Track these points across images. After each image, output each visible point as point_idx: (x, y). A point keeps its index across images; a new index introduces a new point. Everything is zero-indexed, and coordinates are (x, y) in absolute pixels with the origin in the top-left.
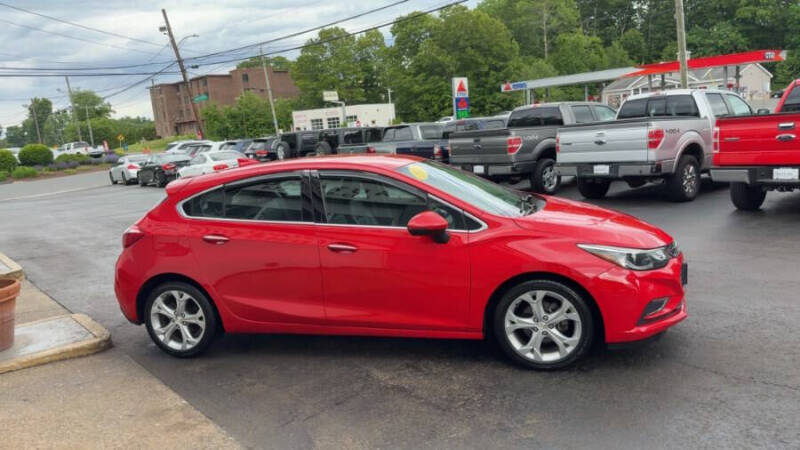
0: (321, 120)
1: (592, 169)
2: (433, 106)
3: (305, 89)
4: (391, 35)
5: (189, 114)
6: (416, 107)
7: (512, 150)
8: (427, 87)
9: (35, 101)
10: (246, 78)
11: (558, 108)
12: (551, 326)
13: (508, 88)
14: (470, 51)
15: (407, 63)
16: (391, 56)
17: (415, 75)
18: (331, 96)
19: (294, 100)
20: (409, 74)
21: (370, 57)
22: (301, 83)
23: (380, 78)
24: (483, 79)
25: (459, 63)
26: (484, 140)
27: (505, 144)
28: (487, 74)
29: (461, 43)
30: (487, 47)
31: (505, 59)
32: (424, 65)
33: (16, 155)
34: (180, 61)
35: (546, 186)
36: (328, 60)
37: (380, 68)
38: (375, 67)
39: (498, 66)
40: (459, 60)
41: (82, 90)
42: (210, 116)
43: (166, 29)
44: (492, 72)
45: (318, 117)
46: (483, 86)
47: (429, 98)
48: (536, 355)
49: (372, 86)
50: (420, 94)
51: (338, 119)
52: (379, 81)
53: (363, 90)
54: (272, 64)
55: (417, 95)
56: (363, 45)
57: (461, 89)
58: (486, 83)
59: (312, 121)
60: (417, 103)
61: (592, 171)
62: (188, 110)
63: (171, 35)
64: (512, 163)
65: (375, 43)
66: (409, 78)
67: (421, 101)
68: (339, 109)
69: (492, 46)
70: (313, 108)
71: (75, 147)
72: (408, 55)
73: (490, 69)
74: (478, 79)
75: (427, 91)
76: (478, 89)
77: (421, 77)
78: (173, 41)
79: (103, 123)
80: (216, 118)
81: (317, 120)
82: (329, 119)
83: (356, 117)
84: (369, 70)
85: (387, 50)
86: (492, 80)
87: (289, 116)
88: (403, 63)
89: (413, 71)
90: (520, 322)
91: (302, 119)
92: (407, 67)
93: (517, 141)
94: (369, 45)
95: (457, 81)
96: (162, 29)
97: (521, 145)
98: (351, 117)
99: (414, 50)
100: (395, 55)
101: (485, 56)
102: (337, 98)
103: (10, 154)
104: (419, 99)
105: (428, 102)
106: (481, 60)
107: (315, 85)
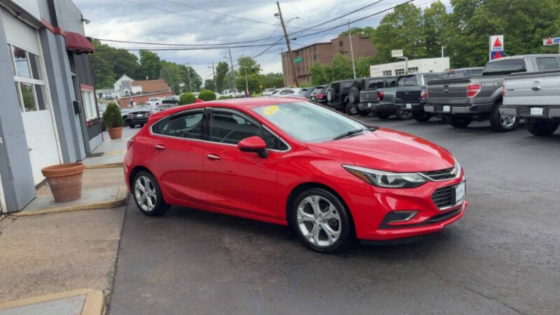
0: (390, 71)
1: (530, 110)
2: (483, 58)
3: (380, 50)
4: (451, 5)
5: (304, 70)
6: (468, 59)
7: (471, 94)
8: (478, 43)
9: (220, 63)
10: (341, 44)
11: (523, 60)
12: (324, 221)
13: (549, 42)
14: (520, 13)
15: (463, 25)
16: (450, 22)
17: (469, 34)
18: (398, 53)
19: (372, 57)
20: (463, 34)
21: (433, 22)
22: (378, 45)
23: (440, 38)
24: (529, 35)
25: (508, 23)
26: (451, 86)
27: (465, 89)
28: (534, 31)
29: (511, 7)
30: (534, 9)
31: (552, 19)
32: (477, 26)
33: (197, 97)
34: (286, 36)
35: (504, 123)
36: (400, 28)
37: (440, 31)
38: (437, 30)
39: (544, 24)
40: (509, 21)
41: (245, 57)
42: (315, 71)
43: (279, 15)
44: (538, 29)
45: (388, 69)
46: (529, 42)
47: (480, 53)
48: (315, 240)
49: (433, 44)
50: (473, 48)
51: (403, 70)
52: (438, 40)
53: (425, 48)
54: (363, 33)
55: (469, 51)
56: (429, 14)
57: (497, 44)
58: (532, 39)
59: (384, 72)
60: (470, 56)
61: (530, 113)
62: (303, 67)
63: (281, 19)
64: (470, 105)
65: (439, 12)
66: (463, 37)
67: (473, 55)
68: (404, 62)
69: (540, 8)
70: (386, 63)
71: (230, 92)
72: (464, 19)
73: (536, 27)
74: (525, 36)
75: (477, 46)
76: (524, 44)
77: (473, 36)
78: (282, 22)
79: (254, 77)
80: (319, 73)
81: (387, 72)
82: (397, 71)
83: (417, 68)
84: (431, 33)
85: (447, 16)
86: (537, 36)
87: (368, 69)
88: (460, 26)
89: (467, 32)
90: (306, 217)
91: (377, 71)
92: (463, 29)
93: (477, 87)
94: (433, 14)
95: (493, 39)
96: (276, 15)
97: (479, 91)
98: (413, 69)
99: (470, 14)
100: (454, 20)
101: (533, 16)
102: (402, 55)
103: (194, 96)
104: (471, 53)
105: (478, 55)
106: (528, 20)
107: (387, 46)
